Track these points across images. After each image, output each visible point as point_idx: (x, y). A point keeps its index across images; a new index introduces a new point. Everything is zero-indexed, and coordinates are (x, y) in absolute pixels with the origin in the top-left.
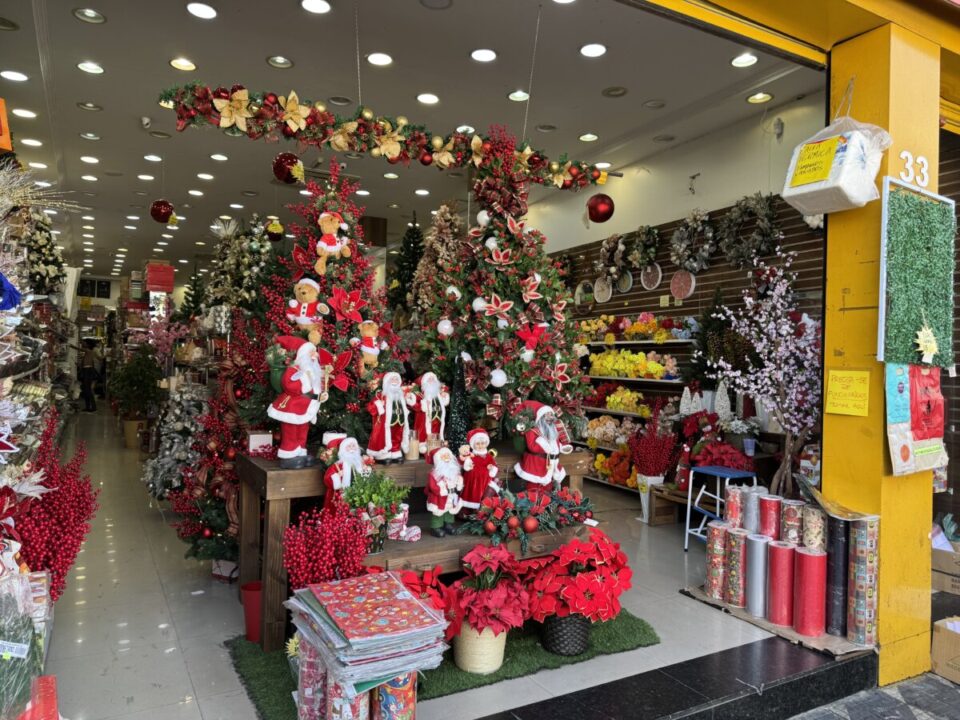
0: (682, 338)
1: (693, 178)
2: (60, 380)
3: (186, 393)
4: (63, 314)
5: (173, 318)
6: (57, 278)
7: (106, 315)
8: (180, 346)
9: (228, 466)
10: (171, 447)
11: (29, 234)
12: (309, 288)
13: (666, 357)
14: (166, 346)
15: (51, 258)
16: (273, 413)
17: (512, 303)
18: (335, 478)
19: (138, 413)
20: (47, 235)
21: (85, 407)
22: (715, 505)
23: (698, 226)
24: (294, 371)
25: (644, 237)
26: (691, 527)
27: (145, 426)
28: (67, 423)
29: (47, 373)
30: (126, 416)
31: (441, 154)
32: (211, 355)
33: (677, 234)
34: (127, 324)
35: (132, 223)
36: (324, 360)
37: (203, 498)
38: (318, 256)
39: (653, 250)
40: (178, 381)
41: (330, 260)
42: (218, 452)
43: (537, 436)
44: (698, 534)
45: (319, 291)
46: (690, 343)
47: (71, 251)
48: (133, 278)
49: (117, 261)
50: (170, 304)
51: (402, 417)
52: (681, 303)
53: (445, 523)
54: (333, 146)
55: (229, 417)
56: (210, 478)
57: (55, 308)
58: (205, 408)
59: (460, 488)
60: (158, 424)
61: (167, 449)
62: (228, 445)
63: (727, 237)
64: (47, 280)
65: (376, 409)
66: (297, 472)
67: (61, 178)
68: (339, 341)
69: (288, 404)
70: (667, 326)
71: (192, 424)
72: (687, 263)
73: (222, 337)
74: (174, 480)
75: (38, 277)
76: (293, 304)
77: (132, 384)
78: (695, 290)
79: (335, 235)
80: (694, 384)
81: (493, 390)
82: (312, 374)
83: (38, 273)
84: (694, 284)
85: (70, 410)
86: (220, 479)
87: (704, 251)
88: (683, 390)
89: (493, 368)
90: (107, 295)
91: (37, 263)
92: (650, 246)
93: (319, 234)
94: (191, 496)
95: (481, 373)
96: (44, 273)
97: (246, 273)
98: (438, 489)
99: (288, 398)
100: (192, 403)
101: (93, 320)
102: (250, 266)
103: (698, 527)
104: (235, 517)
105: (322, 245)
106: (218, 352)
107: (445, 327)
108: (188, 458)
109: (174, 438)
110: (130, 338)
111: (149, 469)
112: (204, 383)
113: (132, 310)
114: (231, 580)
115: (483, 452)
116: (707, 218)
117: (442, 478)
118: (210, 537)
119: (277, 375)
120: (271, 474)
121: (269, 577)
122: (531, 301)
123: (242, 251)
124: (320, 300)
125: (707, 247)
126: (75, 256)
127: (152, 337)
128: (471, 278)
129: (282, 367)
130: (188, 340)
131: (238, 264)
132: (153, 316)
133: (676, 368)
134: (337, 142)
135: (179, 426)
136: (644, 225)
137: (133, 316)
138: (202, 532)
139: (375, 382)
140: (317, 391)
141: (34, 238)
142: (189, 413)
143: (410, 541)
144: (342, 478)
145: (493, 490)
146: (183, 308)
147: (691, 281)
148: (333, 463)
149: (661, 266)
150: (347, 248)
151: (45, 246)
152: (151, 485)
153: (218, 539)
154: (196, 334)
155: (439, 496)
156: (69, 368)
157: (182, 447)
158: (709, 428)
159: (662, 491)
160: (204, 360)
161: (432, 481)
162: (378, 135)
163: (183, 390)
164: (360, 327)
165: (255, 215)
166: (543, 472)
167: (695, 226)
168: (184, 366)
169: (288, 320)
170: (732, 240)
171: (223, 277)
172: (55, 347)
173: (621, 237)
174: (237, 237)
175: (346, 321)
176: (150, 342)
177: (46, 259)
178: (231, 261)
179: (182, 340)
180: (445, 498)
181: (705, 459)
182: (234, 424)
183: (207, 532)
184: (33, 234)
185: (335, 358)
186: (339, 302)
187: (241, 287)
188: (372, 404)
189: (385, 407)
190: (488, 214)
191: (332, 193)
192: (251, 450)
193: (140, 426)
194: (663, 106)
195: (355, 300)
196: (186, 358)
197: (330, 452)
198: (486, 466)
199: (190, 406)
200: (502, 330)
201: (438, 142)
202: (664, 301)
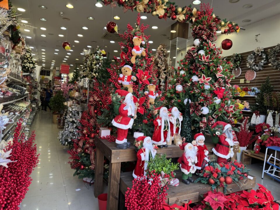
0: (252, 95)
1: (257, 36)
2: (34, 101)
3: (74, 108)
4: (36, 80)
5: (69, 82)
6: (33, 68)
7: (49, 81)
8: (71, 91)
9: (91, 141)
10: (68, 127)
11: (24, 53)
12: (128, 69)
13: (245, 101)
14: (66, 91)
15: (31, 62)
16: (115, 123)
17: (211, 78)
18: (142, 155)
19: (57, 112)
20: (30, 54)
21: (42, 109)
22: (273, 161)
23: (259, 53)
24: (124, 106)
25: (235, 58)
26: (265, 170)
27: (59, 117)
28: (36, 114)
29: (29, 99)
30: (54, 113)
31: (180, 15)
32: (82, 95)
33: (249, 56)
34: (55, 84)
35: (56, 52)
36: (135, 101)
37: (81, 152)
38: (132, 55)
39: (239, 62)
40: (70, 103)
41: (137, 57)
42: (87, 134)
43: (225, 138)
44: (268, 173)
45: (132, 71)
46: (255, 97)
47: (39, 61)
48: (57, 69)
49: (52, 64)
50: (68, 78)
51: (168, 127)
52: (249, 82)
53: (189, 177)
54: (138, 10)
55: (92, 121)
56: (84, 144)
57: (32, 78)
58: (80, 114)
59: (196, 162)
60: (63, 116)
61: (66, 128)
62: (91, 132)
63: (273, 58)
64: (30, 68)
65: (157, 123)
66: (124, 150)
67: (34, 35)
68: (140, 93)
69: (121, 120)
70: (246, 90)
71: (76, 119)
72: (254, 67)
73: (86, 89)
74: (69, 139)
75: (27, 67)
76: (121, 76)
77: (56, 103)
78: (256, 78)
79: (139, 46)
80: (257, 113)
81: (202, 116)
82: (132, 107)
83: (27, 66)
84: (255, 75)
85: (38, 110)
86: (88, 146)
87: (261, 63)
88: (253, 114)
89: (203, 106)
90: (49, 75)
91: (27, 63)
92: (237, 61)
93: (133, 46)
94: (77, 152)
95: (197, 108)
96: (29, 66)
97: (95, 67)
98: (188, 162)
99: (122, 117)
100: (76, 112)
101: (45, 82)
102: (96, 65)
103: (268, 169)
104: (93, 161)
105: (134, 50)
106: (85, 94)
107: (179, 88)
108: (74, 131)
109: (69, 124)
110: (55, 88)
111: (60, 134)
112: (79, 104)
113: (56, 79)
114: (90, 184)
115: (202, 144)
116: (263, 51)
117: (189, 157)
118: (83, 169)
119: (117, 107)
120: (113, 151)
121: (111, 197)
122: (219, 77)
123: (93, 59)
124: (132, 74)
125: (263, 61)
126: (40, 63)
127: (62, 88)
128: (192, 67)
129: (119, 103)
130: (74, 89)
131: (91, 64)
132: (63, 81)
133: (249, 106)
134: (140, 8)
135: (71, 120)
136: (235, 53)
137: (56, 81)
138: (80, 166)
139: (157, 111)
140: (133, 115)
141: (26, 55)
142: (75, 115)
143: (175, 186)
144: (145, 155)
145: (206, 161)
146: (72, 79)
147: (254, 74)
148: (141, 148)
149: (241, 68)
150: (144, 52)
151: (29, 58)
152: (61, 140)
153: (86, 170)
154: (77, 88)
155: (188, 166)
156: (37, 97)
157: (72, 127)
158: (267, 130)
159: (248, 153)
160: (80, 97)
161: (185, 159)
162: (157, 5)
163: (73, 107)
164: (148, 86)
165: (98, 46)
166: (227, 153)
167: (258, 53)
168: (72, 98)
169: (118, 83)
170: (275, 59)
171: (86, 68)
172: (32, 90)
173: (225, 58)
174: (91, 55)
175: (143, 84)
176: (62, 90)
177: (30, 62)
178: (89, 63)
179: (72, 90)
180: (190, 167)
181: (269, 143)
182: (93, 124)
183: (82, 167)
184: (26, 53)
185: (138, 100)
186: (140, 75)
187: (92, 72)
188: (156, 121)
189: (161, 122)
190: (200, 40)
191: (138, 29)
192: (102, 137)
193: (58, 117)
194: (251, 6)
195: (146, 75)
196: (73, 96)
197: (139, 143)
198: (204, 150)
199: (75, 113)
200: (206, 90)
201: (180, 9)
202: (242, 81)
